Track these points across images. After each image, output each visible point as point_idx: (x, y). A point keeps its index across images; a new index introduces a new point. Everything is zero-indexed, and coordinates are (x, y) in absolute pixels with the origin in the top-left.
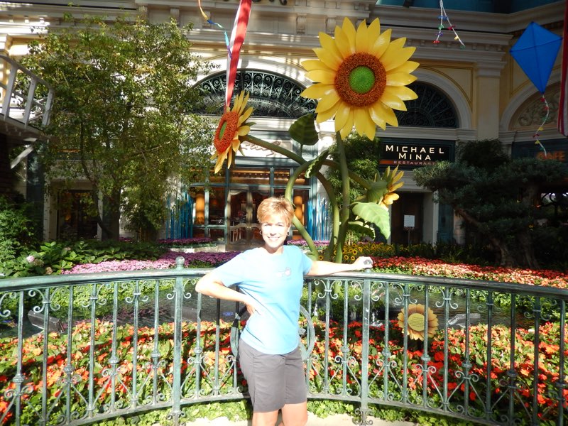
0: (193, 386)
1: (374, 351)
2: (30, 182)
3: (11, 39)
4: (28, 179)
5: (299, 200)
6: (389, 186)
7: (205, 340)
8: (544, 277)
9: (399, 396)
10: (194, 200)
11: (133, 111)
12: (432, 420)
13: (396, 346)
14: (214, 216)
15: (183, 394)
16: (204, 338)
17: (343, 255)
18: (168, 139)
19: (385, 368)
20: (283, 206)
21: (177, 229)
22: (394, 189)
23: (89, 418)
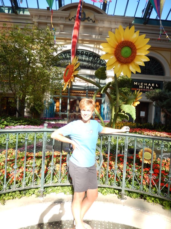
0: (50, 179)
1: (128, 167)
5: (98, 103)
6: (136, 98)
7: (57, 159)
9: (138, 187)
10: (55, 102)
11: (31, 65)
12: (153, 199)
13: (137, 166)
14: (63, 109)
15: (45, 182)
16: (56, 158)
17: (115, 126)
18: (45, 76)
19: (133, 176)
20: (91, 102)
21: (48, 114)
22: (138, 100)
23: (4, 191)
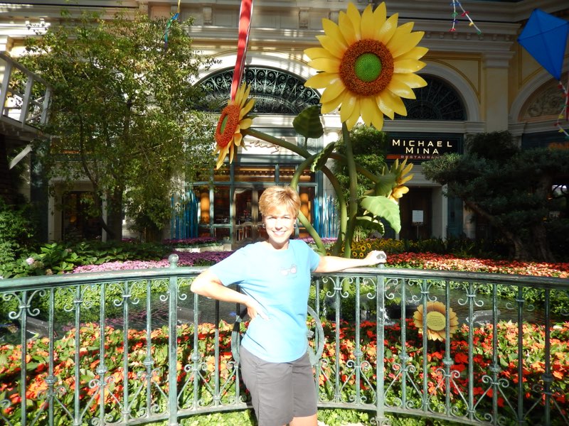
0: (192, 394)
1: (389, 353)
2: (33, 184)
3: (12, 41)
4: (32, 181)
5: (305, 197)
6: (398, 179)
7: (207, 343)
8: (562, 271)
9: (418, 402)
10: (199, 199)
11: (134, 109)
13: (412, 347)
14: (220, 216)
16: (206, 341)
17: (352, 251)
18: (170, 137)
19: (402, 374)
20: (289, 195)
21: (183, 229)
22: (403, 182)
